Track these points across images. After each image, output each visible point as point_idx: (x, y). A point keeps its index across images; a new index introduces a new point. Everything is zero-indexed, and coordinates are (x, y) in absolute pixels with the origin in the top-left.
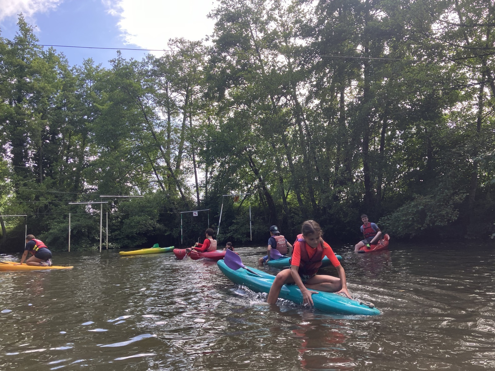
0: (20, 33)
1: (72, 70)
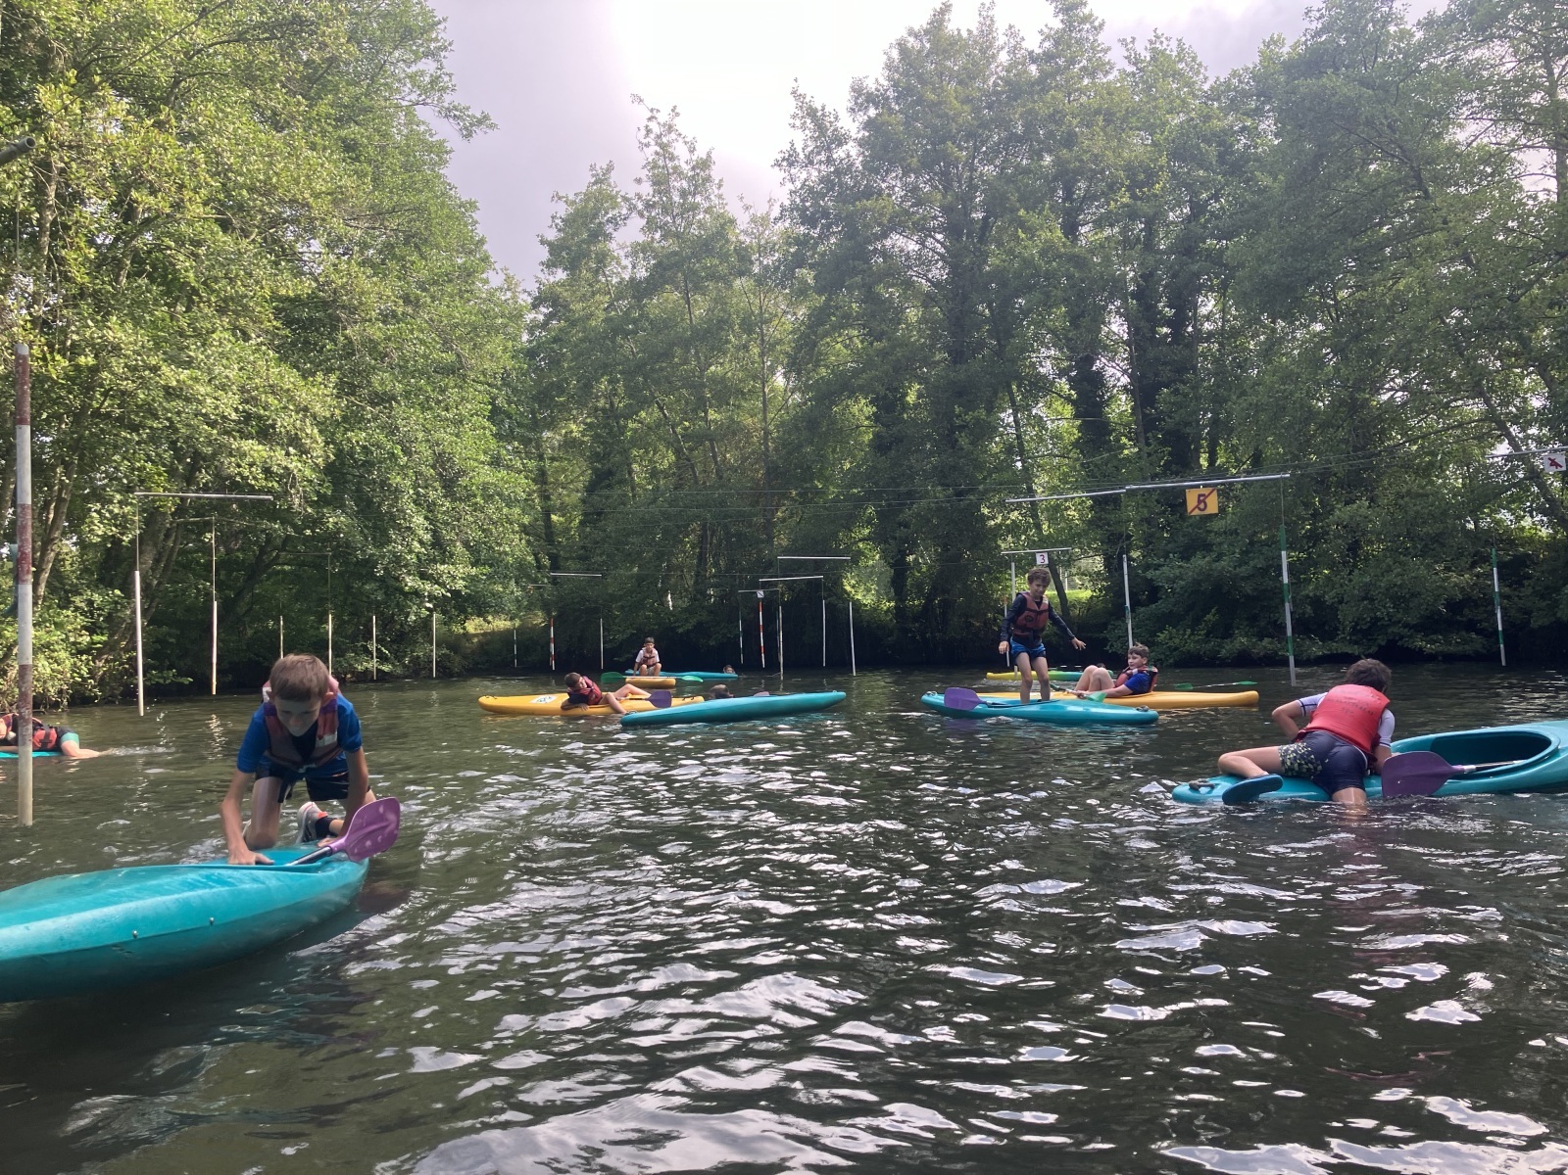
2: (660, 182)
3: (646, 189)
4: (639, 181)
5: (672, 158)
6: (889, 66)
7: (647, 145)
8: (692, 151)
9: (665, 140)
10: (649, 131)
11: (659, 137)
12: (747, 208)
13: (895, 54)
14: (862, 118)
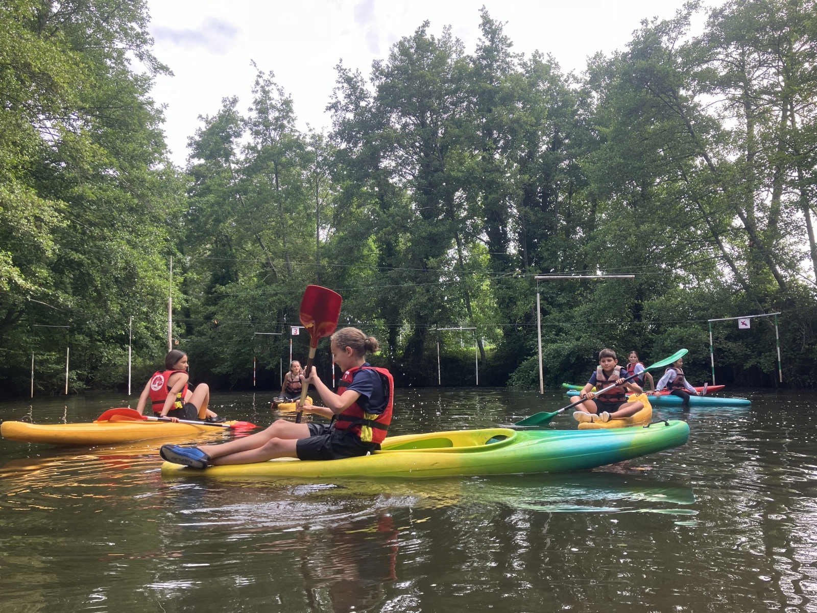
0: (484, 39)
1: (566, 81)
2: (263, 111)
3: (254, 115)
4: (251, 110)
5: (270, 99)
6: (393, 57)
7: (257, 92)
8: (281, 94)
9: (267, 89)
10: (257, 83)
11: (262, 87)
12: (310, 130)
13: (396, 50)
14: (377, 83)
